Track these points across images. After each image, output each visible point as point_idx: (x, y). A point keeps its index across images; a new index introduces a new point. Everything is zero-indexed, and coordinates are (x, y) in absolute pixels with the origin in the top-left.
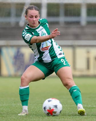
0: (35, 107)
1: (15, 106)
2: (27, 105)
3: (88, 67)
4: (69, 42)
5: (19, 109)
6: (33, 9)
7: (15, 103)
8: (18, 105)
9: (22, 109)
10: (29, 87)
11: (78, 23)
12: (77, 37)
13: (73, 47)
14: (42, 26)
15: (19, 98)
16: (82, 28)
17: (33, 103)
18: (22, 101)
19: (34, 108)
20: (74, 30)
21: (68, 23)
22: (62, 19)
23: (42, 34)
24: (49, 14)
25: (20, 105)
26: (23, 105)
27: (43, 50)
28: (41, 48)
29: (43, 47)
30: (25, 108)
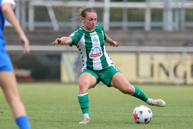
0: (97, 115)
1: (76, 113)
2: (87, 112)
3: (152, 75)
4: (133, 48)
5: (80, 116)
6: (92, 12)
7: (75, 110)
8: (79, 112)
9: (83, 117)
10: (87, 95)
11: (142, 28)
12: (141, 43)
13: (137, 53)
14: (96, 32)
15: (79, 106)
16: (146, 33)
17: (94, 111)
18: (82, 109)
19: (95, 116)
20: (138, 35)
21: (131, 29)
22: (125, 24)
23: (94, 39)
24: (112, 19)
25: (80, 113)
26: (84, 113)
27: (92, 57)
28: (90, 54)
29: (92, 54)
30: (87, 115)
